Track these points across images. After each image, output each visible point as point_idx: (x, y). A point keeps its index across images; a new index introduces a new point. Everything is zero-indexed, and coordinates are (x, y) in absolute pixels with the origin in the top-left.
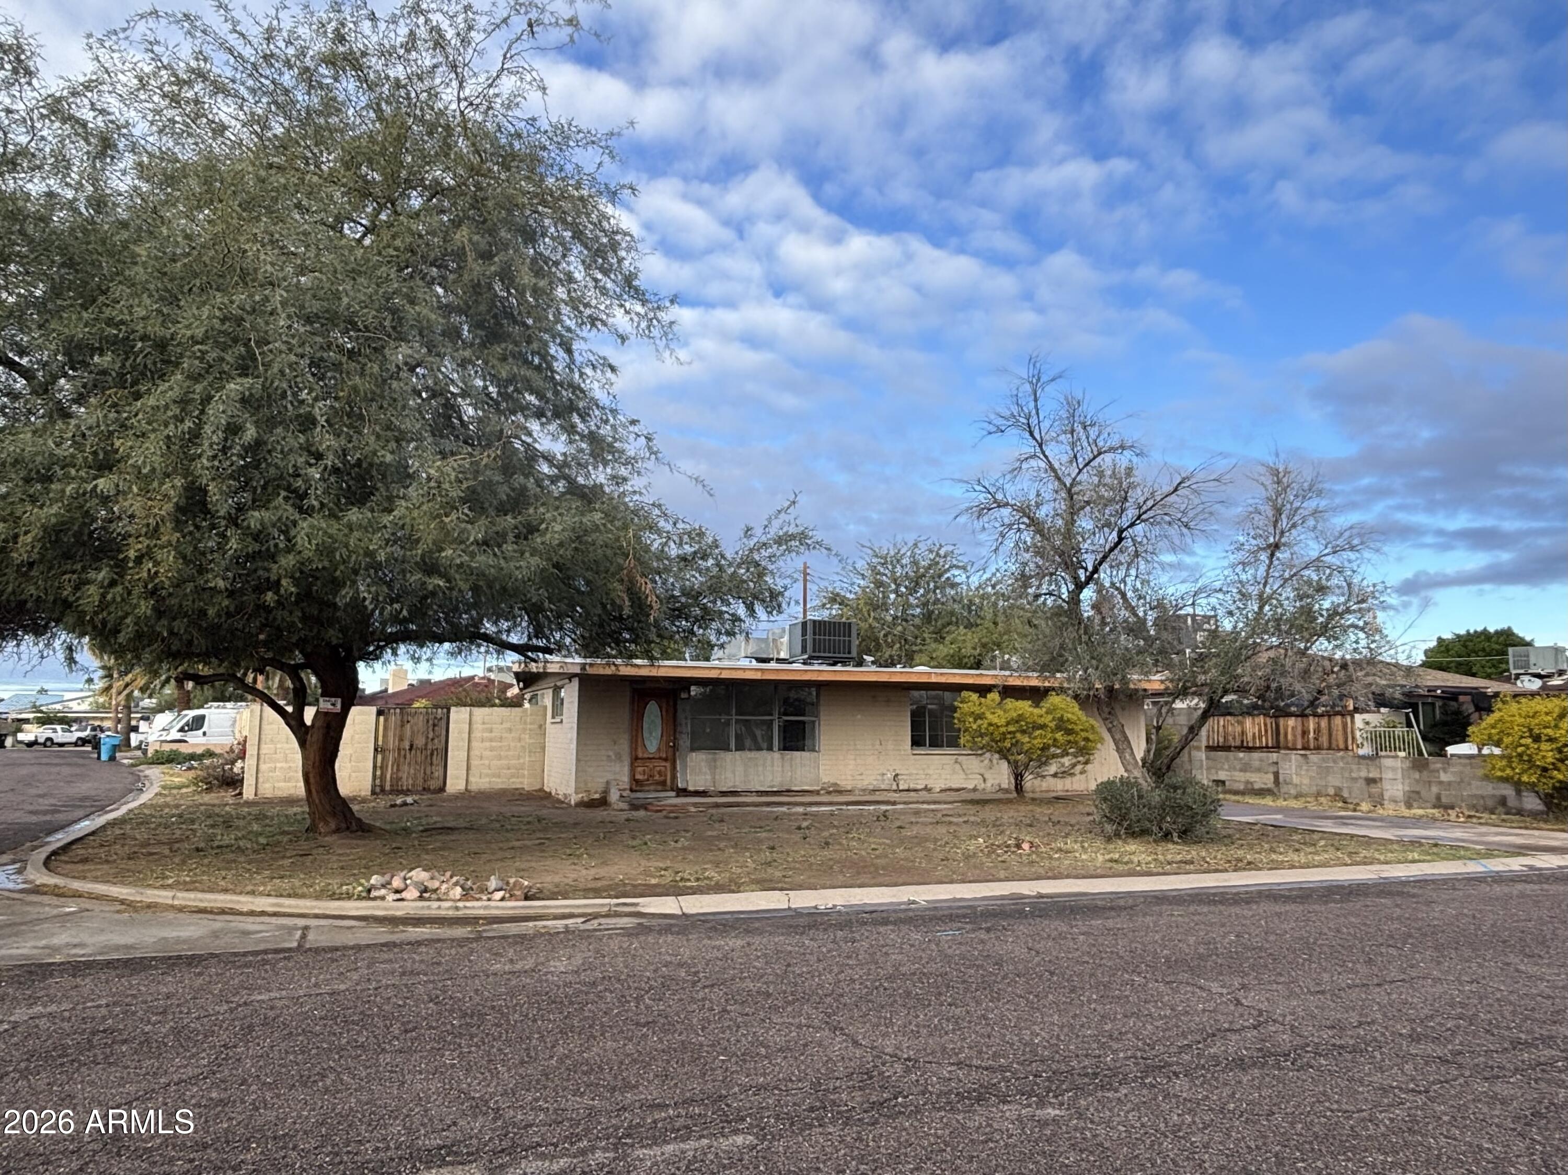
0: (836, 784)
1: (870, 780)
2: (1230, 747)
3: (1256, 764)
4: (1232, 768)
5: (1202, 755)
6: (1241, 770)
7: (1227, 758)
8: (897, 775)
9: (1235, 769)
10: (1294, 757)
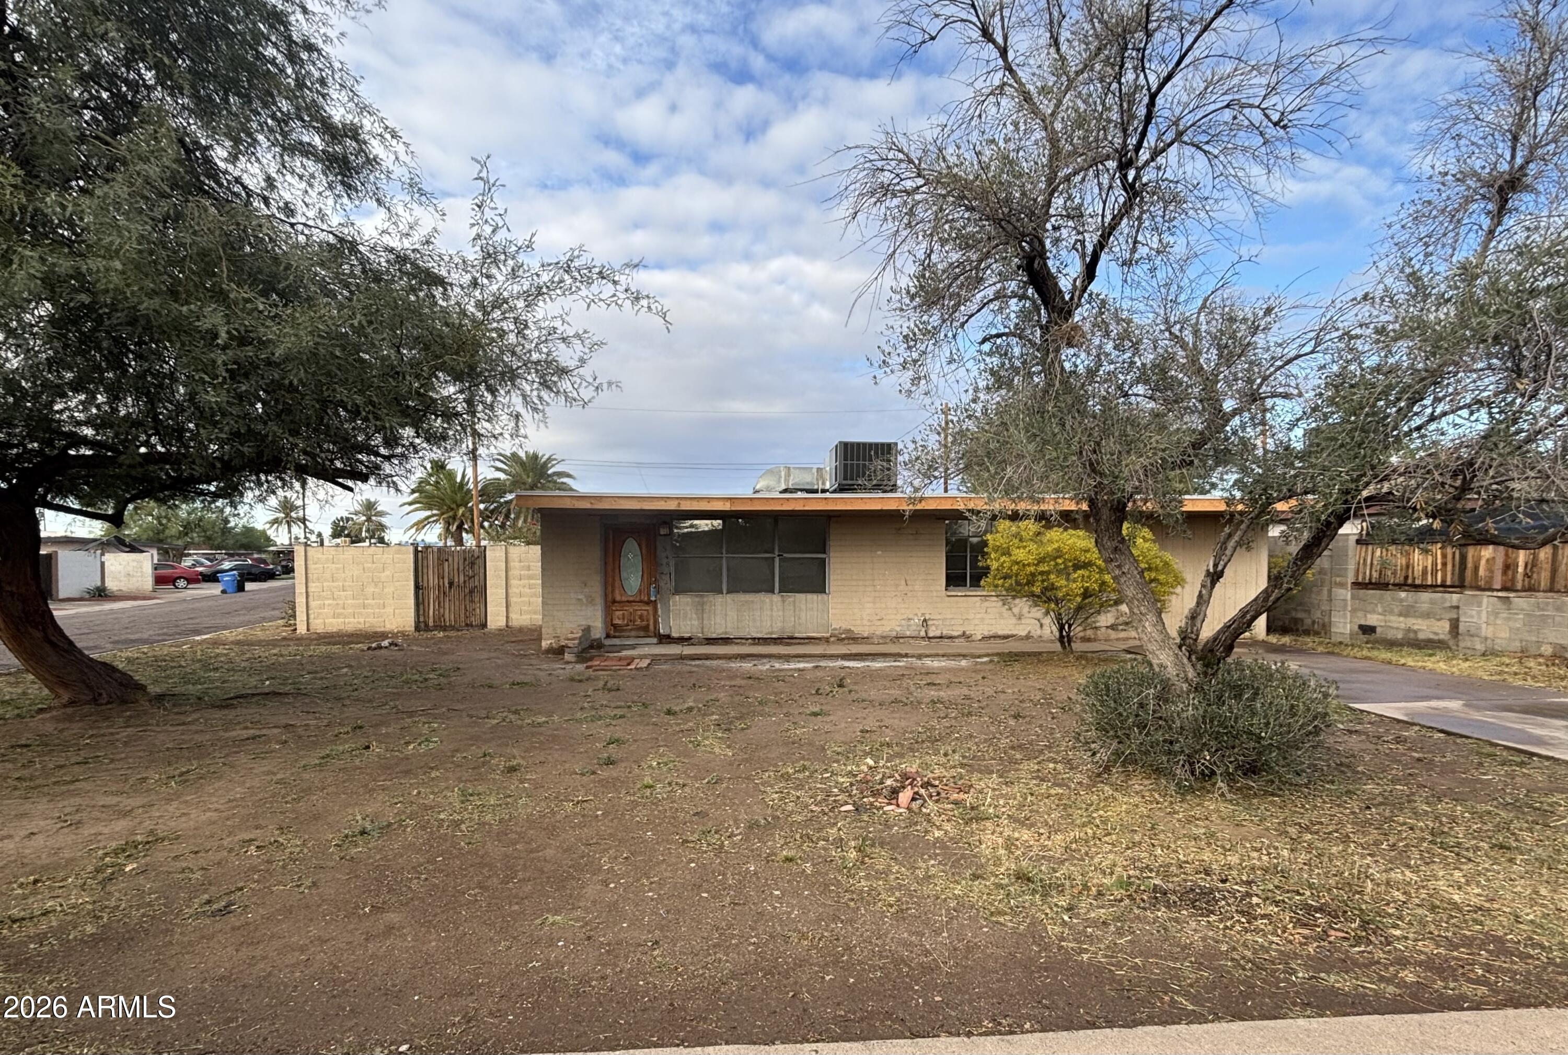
0: (849, 631)
1: (892, 624)
2: (1388, 584)
3: (1425, 607)
4: (1387, 611)
5: (1346, 594)
6: (1400, 615)
7: (1381, 598)
8: (925, 620)
9: (1391, 612)
10: (1487, 601)
